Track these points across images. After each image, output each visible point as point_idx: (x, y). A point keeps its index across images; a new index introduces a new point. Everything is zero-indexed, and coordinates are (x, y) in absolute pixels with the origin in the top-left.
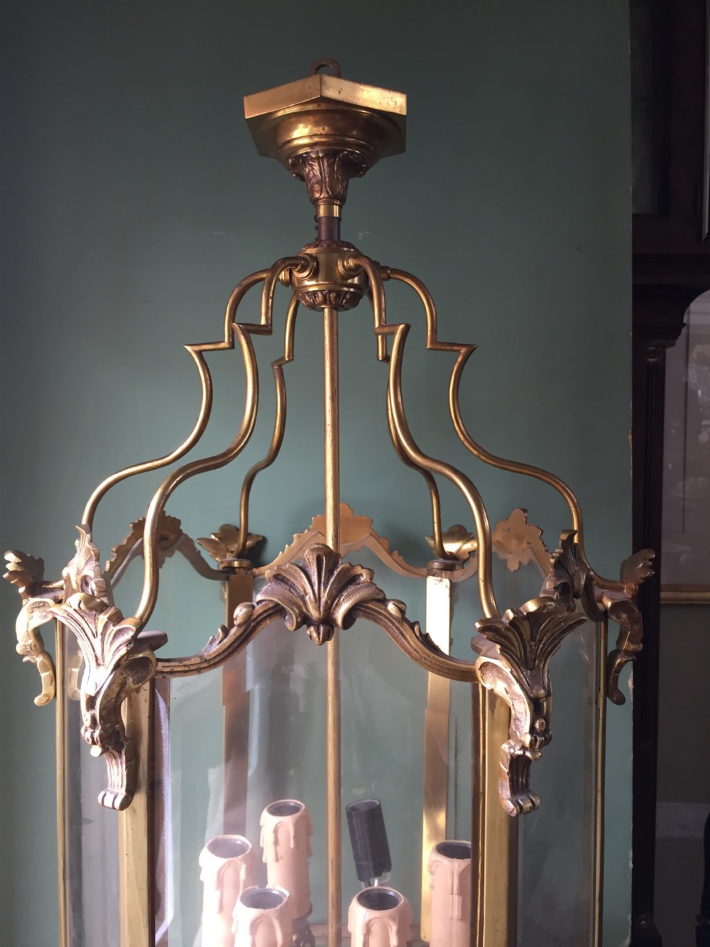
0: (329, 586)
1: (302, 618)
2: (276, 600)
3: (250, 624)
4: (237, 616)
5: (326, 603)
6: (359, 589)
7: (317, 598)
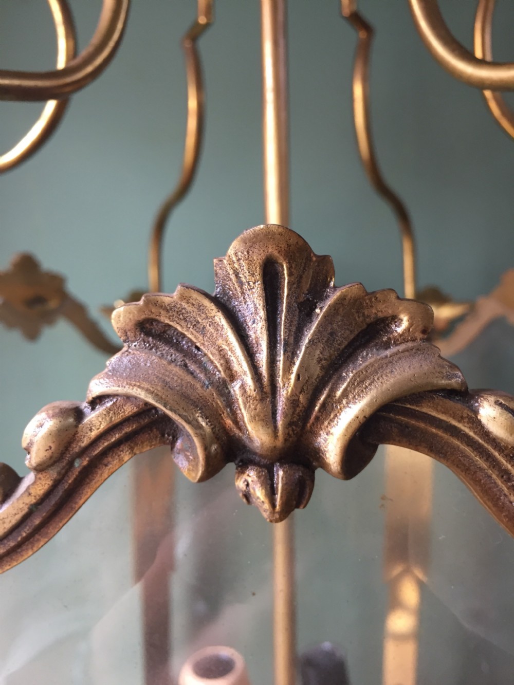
0: (301, 354)
1: (222, 446)
2: (142, 395)
3: (71, 464)
4: (31, 444)
5: (293, 402)
6: (389, 362)
7: (267, 389)
